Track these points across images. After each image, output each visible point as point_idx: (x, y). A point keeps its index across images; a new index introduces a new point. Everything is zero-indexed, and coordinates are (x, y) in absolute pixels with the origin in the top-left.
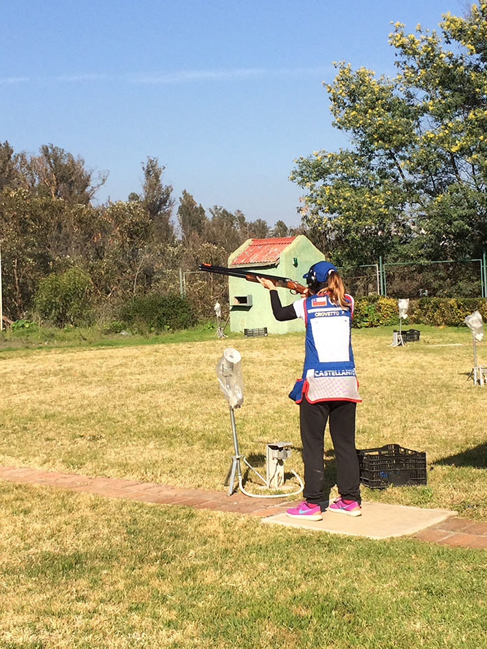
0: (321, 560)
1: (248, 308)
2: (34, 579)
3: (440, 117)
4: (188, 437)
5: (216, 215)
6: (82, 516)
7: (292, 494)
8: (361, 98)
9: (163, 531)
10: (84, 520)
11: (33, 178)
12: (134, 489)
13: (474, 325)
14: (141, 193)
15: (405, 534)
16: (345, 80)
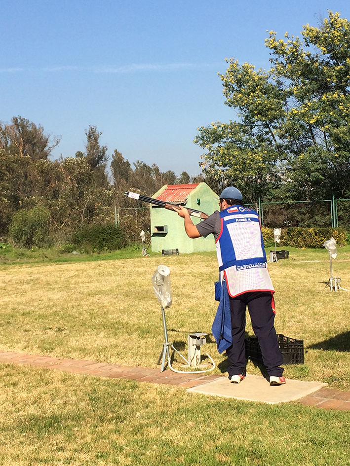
0: (234, 420)
1: (164, 235)
2: (25, 434)
3: (302, 98)
4: (128, 328)
5: (138, 168)
6: (56, 388)
7: (207, 371)
8: (245, 84)
9: (116, 398)
10: (57, 390)
11: (6, 140)
12: (92, 367)
13: (330, 248)
14: (85, 152)
15: (291, 400)
16: (234, 71)
